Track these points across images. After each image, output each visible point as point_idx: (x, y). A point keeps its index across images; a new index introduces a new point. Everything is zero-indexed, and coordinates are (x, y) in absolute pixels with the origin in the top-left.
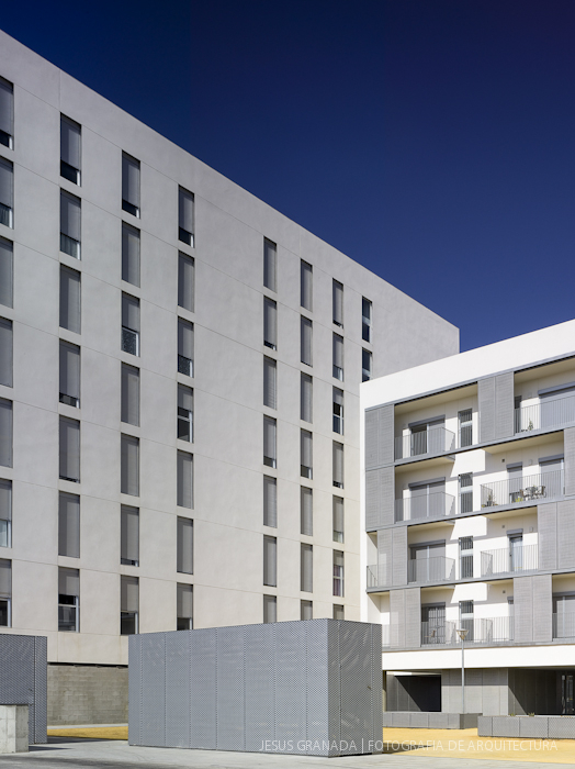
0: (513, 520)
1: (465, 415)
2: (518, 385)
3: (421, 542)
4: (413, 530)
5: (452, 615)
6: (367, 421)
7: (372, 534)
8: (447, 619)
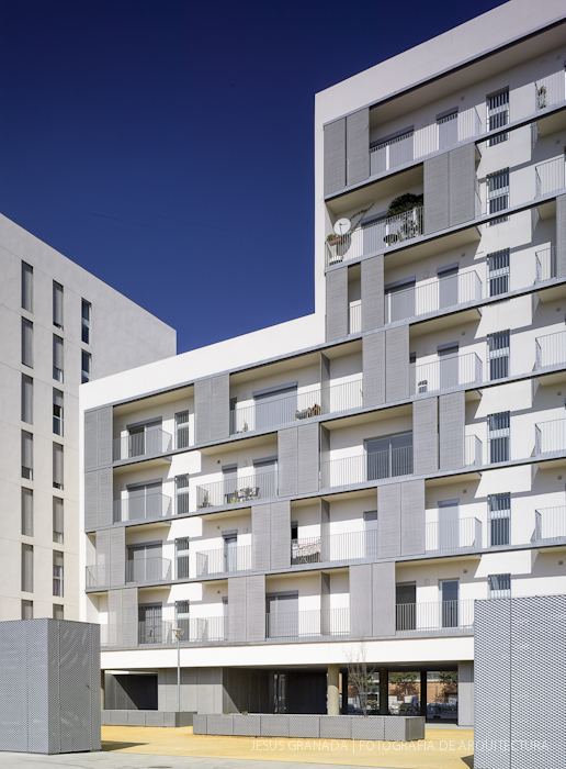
0: (228, 521)
1: (182, 417)
2: (233, 387)
3: (138, 542)
4: (131, 531)
5: (169, 614)
6: (86, 422)
7: (91, 535)
8: (164, 619)
